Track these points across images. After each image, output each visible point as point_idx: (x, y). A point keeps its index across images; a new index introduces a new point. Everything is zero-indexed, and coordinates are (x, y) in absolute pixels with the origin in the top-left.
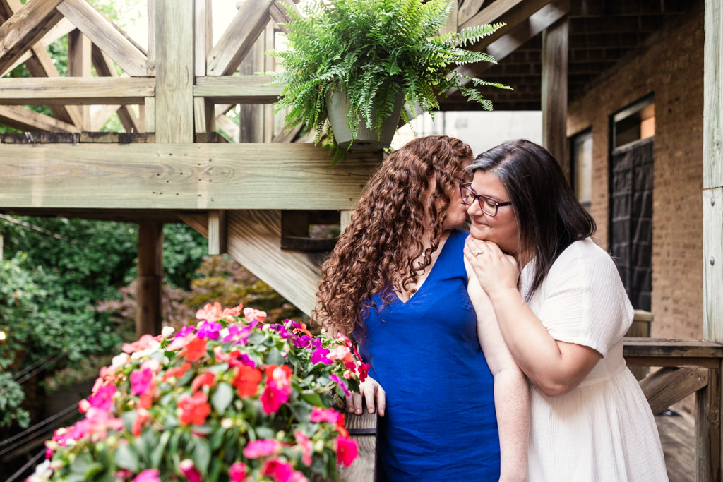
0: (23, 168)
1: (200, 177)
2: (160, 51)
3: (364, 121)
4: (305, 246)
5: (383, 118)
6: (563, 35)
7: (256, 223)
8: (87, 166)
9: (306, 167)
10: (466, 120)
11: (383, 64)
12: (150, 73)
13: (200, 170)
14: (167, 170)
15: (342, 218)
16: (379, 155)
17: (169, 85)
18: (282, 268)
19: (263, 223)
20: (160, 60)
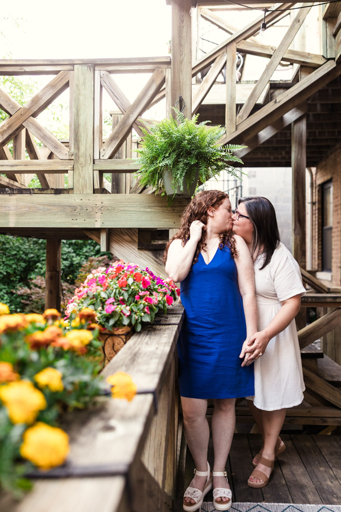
0: (4, 207)
1: (96, 211)
2: (76, 146)
3: (179, 187)
4: (151, 248)
5: (190, 183)
6: (303, 126)
7: (125, 235)
8: (37, 205)
9: (152, 206)
10: (255, 172)
11: (189, 159)
12: (70, 158)
13: (96, 208)
14: (80, 208)
15: (170, 233)
16: (189, 200)
17: (80, 164)
18: (138, 259)
19: (129, 235)
20: (76, 151)
